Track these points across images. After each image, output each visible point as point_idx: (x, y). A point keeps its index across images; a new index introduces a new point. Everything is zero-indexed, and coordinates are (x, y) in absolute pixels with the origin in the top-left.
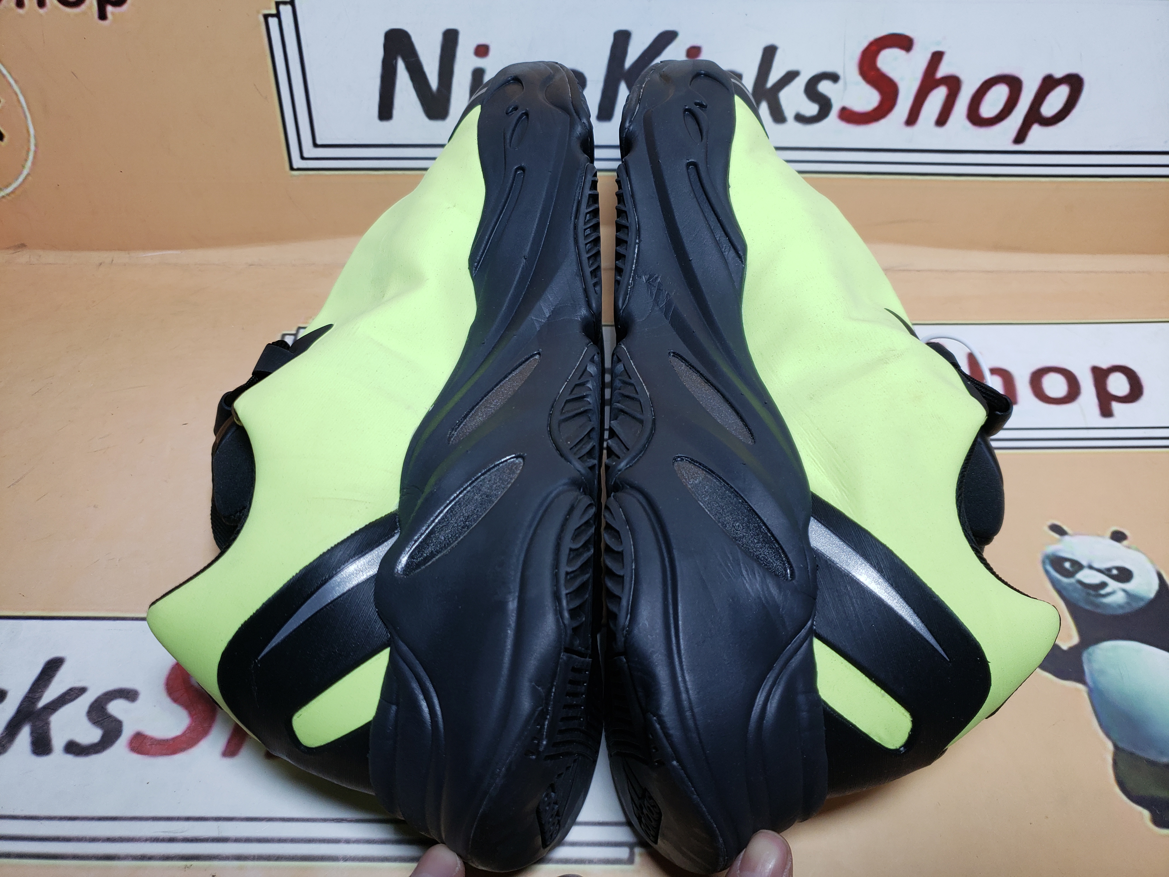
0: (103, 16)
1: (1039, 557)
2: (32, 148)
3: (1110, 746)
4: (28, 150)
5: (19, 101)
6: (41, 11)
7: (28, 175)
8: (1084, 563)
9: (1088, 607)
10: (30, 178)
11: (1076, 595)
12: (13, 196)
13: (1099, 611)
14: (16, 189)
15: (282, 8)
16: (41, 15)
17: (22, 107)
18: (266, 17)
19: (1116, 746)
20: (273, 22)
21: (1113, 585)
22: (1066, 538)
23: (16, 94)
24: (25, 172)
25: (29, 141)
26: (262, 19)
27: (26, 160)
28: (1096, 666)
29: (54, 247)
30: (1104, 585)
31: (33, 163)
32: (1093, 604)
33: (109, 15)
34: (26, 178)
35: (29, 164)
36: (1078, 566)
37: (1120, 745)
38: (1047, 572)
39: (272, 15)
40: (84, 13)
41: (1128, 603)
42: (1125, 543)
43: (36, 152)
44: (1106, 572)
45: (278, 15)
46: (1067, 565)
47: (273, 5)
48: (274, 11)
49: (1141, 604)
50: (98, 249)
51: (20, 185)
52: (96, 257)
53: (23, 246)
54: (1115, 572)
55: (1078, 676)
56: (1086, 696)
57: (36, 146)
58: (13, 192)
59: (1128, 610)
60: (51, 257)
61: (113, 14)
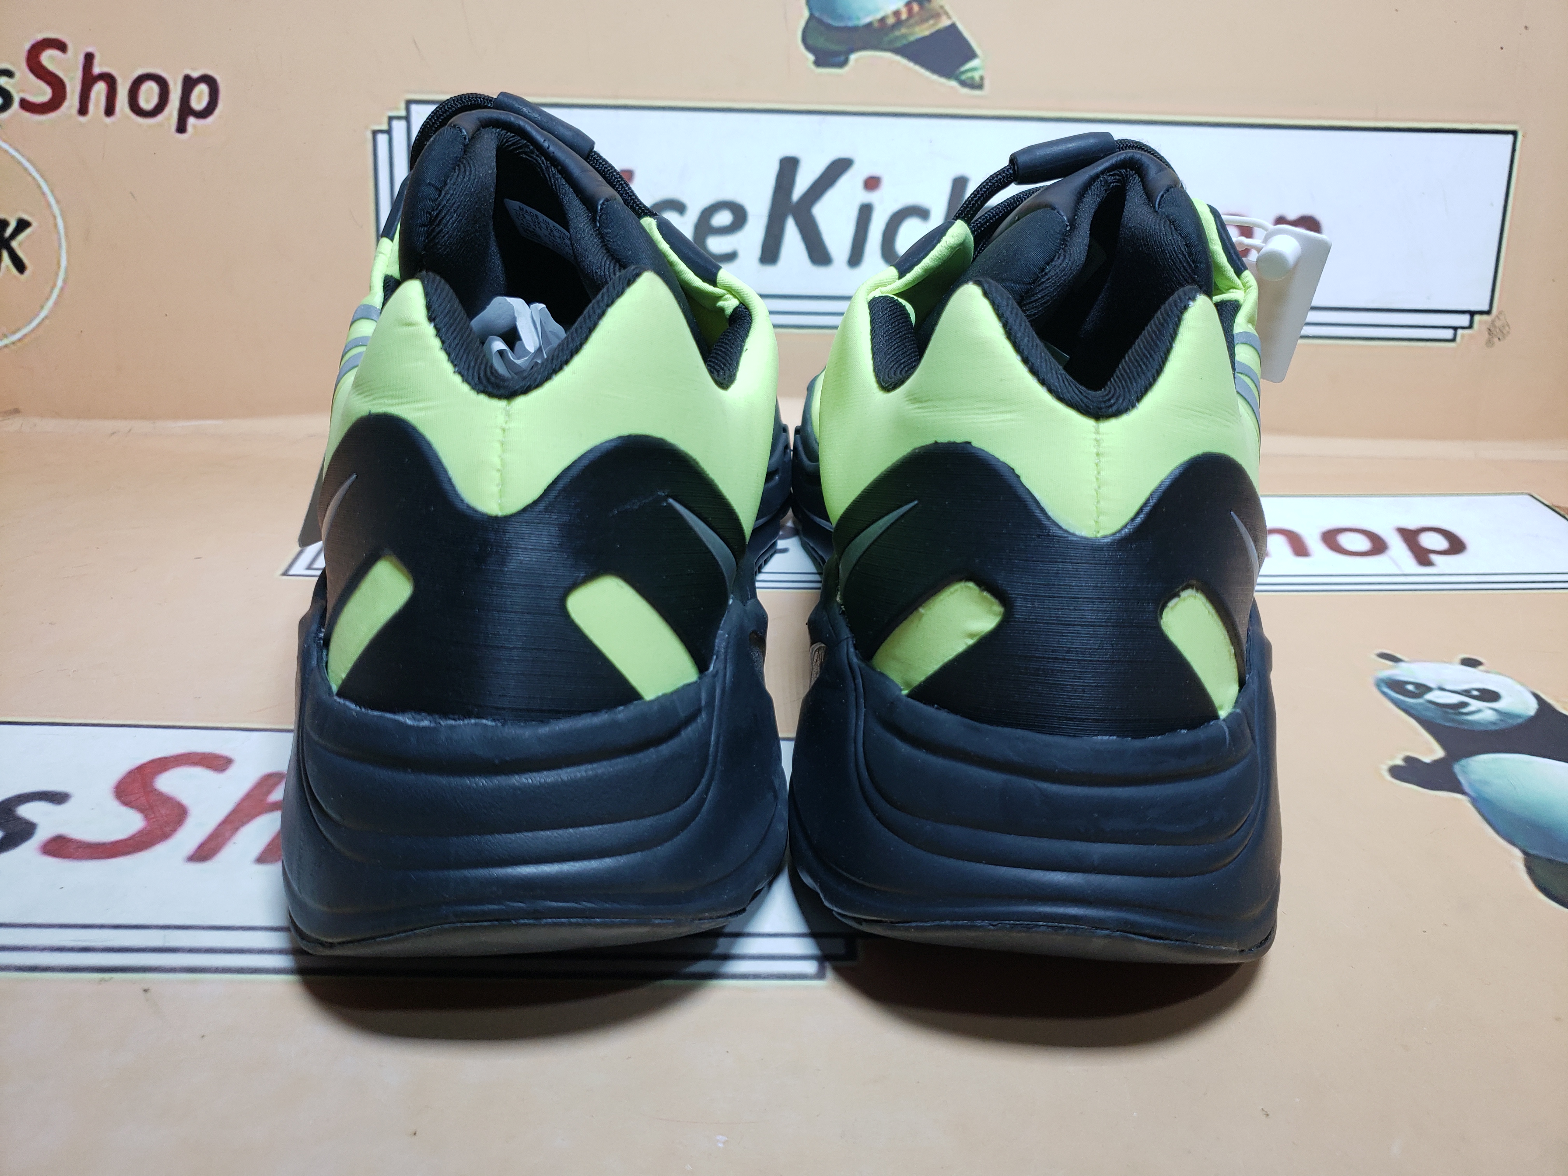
0: (181, 128)
1: (1371, 681)
2: (60, 283)
3: (1518, 853)
4: (54, 286)
5: (56, 225)
6: (108, 120)
7: (46, 318)
8: (1432, 685)
9: (1447, 724)
10: (47, 322)
11: (1429, 714)
12: (19, 344)
13: (1465, 727)
14: (25, 336)
15: (395, 123)
16: (106, 125)
17: (58, 233)
18: (375, 133)
19: (1524, 852)
20: (382, 139)
21: (1475, 705)
22: (1402, 664)
23: (54, 217)
24: (43, 314)
25: (57, 274)
26: (369, 136)
27: (47, 299)
28: (1473, 777)
29: (57, 414)
30: (1464, 705)
31: (56, 303)
32: (1453, 720)
33: (190, 128)
34: (43, 320)
35: (50, 303)
36: (1423, 689)
37: (1532, 852)
38: (1385, 694)
39: (382, 132)
40: (160, 125)
41: (1502, 720)
42: (1481, 668)
43: (62, 289)
44: (1464, 693)
45: (389, 132)
46: (1410, 687)
47: (385, 120)
48: (385, 127)
49: (1519, 721)
50: (114, 418)
51: (33, 330)
52: (110, 425)
53: (16, 411)
54: (1475, 693)
55: (1455, 786)
56: (1469, 806)
57: (65, 281)
58: (20, 340)
59: (1503, 726)
60: (49, 425)
61: (194, 126)
